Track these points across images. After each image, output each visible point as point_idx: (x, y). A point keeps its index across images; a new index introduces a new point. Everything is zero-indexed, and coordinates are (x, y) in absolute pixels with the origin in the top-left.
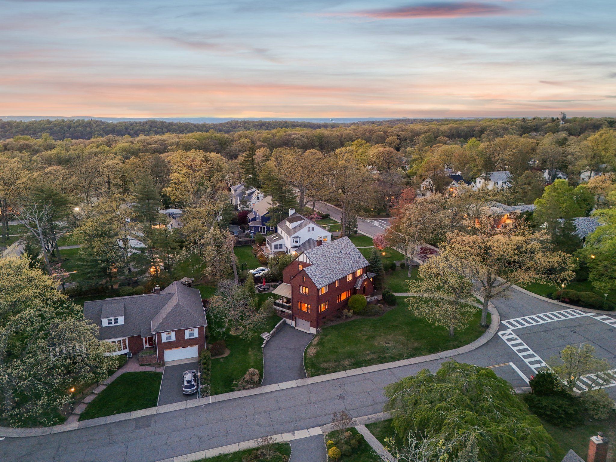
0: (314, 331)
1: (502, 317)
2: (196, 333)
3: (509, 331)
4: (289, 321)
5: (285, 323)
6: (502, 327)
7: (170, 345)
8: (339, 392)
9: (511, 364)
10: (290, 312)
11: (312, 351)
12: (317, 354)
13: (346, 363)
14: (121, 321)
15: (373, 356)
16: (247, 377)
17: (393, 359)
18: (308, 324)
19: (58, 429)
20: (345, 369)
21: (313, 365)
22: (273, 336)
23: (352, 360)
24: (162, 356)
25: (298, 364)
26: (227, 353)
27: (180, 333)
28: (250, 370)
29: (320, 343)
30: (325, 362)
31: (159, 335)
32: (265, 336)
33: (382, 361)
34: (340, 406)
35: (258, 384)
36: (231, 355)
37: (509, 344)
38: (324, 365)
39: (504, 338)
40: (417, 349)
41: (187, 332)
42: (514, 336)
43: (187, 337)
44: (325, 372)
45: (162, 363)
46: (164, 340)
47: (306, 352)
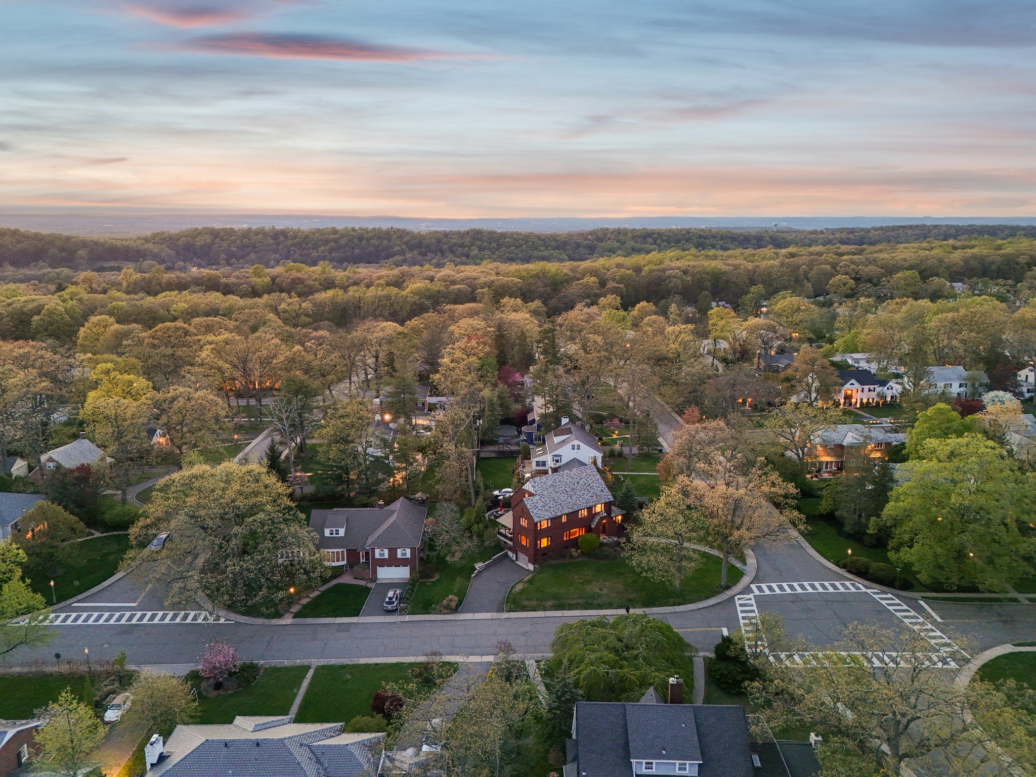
0: (531, 567)
1: (756, 580)
2: (408, 553)
3: (751, 596)
4: (510, 554)
5: (506, 555)
6: (747, 590)
7: (383, 563)
9: (724, 626)
10: (511, 543)
11: (519, 587)
12: (522, 591)
13: (549, 603)
14: (342, 532)
15: (581, 601)
16: (445, 602)
21: (515, 601)
22: (488, 566)
23: (556, 602)
24: (375, 573)
25: (501, 598)
26: (437, 577)
27: (393, 552)
28: (451, 597)
29: (532, 581)
30: (527, 599)
31: (373, 550)
32: (479, 566)
35: (455, 610)
36: (439, 580)
37: (739, 609)
38: (527, 603)
39: (738, 603)
41: (399, 551)
42: (753, 602)
43: (399, 556)
44: (524, 609)
45: (374, 579)
46: (377, 556)
47: (513, 587)
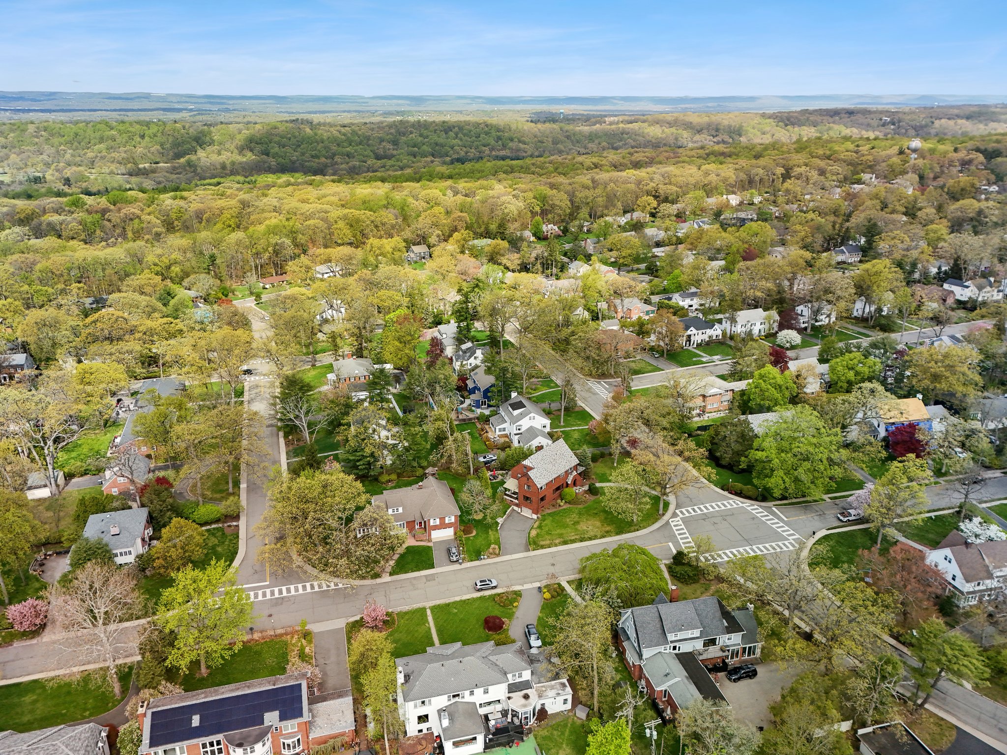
0: (535, 517)
1: (678, 506)
2: (453, 519)
3: (678, 518)
4: (516, 508)
5: (513, 510)
6: (675, 515)
7: (436, 528)
8: (552, 561)
9: (670, 544)
10: (516, 501)
11: (534, 533)
12: (538, 535)
13: (557, 541)
14: (401, 510)
16: (491, 550)
17: (590, 539)
18: (530, 511)
19: (378, 581)
20: (556, 545)
21: (535, 543)
22: (505, 520)
23: (562, 540)
24: (430, 535)
26: (474, 533)
27: (442, 519)
28: (493, 546)
29: (540, 527)
30: (542, 540)
31: (429, 520)
32: (500, 520)
33: (582, 540)
34: (552, 570)
35: (498, 555)
36: (477, 534)
37: (674, 528)
38: (542, 543)
39: (672, 524)
40: (607, 532)
41: (447, 519)
42: (681, 522)
43: (447, 522)
44: (543, 547)
45: (430, 540)
46: (432, 524)
47: (529, 533)
